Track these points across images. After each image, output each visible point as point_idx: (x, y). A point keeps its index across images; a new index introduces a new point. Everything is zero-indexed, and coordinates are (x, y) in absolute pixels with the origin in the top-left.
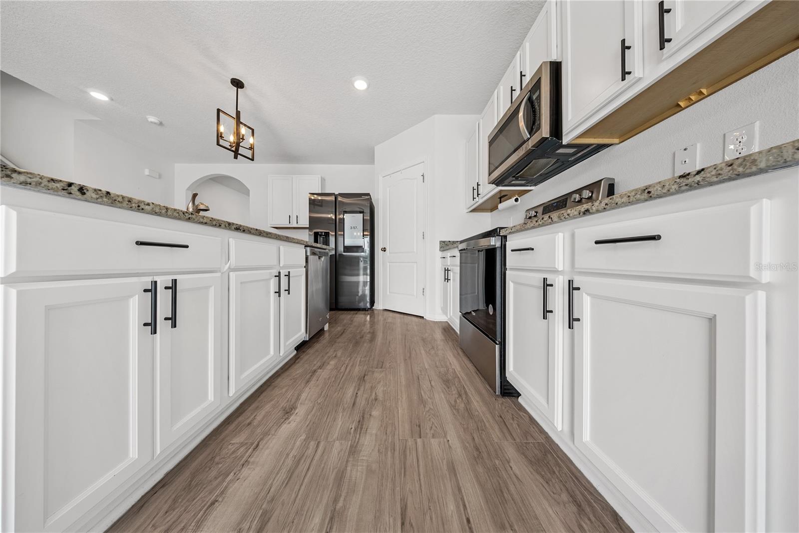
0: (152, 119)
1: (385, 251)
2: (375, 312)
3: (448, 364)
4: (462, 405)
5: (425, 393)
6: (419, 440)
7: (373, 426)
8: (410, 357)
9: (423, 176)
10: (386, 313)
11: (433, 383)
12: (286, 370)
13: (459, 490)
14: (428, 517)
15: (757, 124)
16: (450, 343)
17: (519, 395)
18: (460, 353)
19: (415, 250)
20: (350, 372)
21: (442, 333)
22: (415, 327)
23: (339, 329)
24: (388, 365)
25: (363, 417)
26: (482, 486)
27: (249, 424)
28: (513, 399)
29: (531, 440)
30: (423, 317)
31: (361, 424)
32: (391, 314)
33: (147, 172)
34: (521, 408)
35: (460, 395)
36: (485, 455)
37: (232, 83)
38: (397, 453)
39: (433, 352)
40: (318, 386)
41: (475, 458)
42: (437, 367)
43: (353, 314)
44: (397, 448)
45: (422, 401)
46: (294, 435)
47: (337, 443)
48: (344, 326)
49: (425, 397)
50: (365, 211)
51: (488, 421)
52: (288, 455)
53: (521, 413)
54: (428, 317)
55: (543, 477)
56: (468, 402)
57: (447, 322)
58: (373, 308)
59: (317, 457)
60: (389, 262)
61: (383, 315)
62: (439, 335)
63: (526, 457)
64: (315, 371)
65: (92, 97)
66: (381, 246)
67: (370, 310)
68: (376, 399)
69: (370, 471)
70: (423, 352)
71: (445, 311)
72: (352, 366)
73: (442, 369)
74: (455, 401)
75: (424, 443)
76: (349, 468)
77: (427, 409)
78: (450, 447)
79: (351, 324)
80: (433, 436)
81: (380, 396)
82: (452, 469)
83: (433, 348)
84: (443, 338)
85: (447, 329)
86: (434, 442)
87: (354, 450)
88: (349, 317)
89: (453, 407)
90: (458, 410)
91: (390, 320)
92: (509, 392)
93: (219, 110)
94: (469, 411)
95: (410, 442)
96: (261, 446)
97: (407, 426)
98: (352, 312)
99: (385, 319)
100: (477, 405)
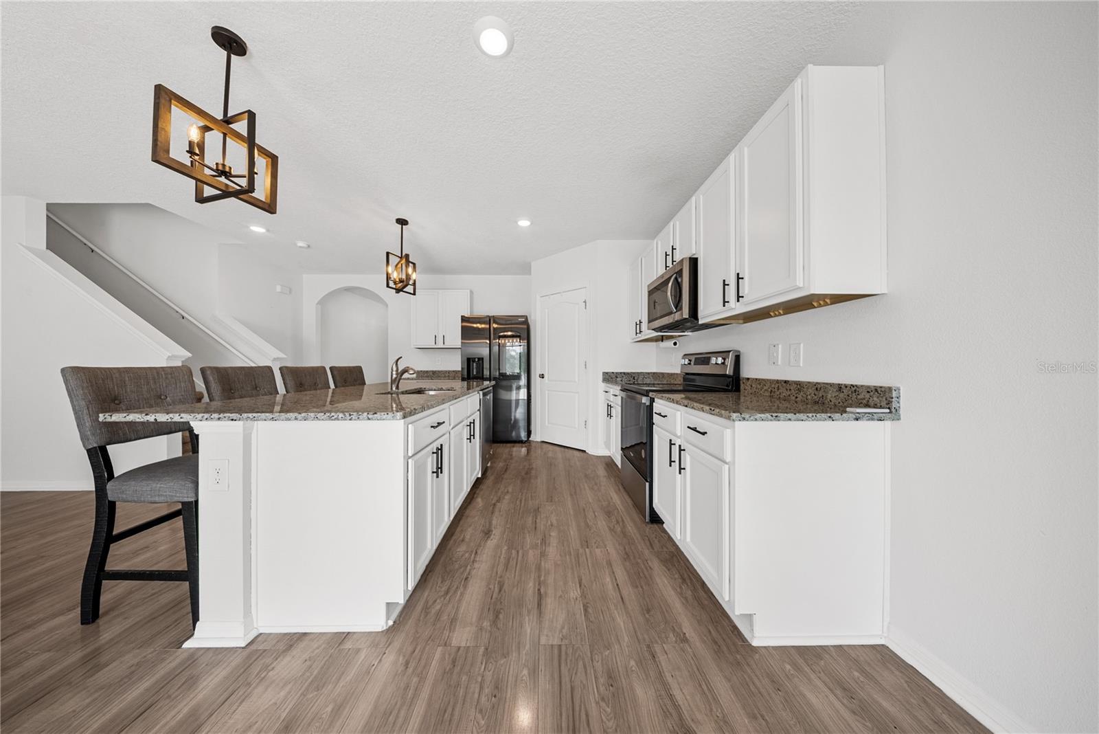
0: (300, 244)
1: (543, 378)
2: (533, 445)
3: (610, 498)
4: (619, 529)
5: (590, 521)
6: (587, 550)
7: (554, 542)
8: (575, 492)
9: (585, 302)
10: (545, 445)
11: (596, 514)
12: (470, 503)
13: (613, 573)
14: (594, 584)
15: (802, 345)
16: (612, 479)
17: (664, 523)
18: (621, 487)
19: (577, 380)
20: (525, 505)
21: (605, 468)
22: (578, 463)
23: (501, 464)
24: (557, 500)
25: (545, 537)
26: (627, 572)
27: (463, 541)
28: (660, 525)
29: (665, 549)
30: (585, 451)
31: (544, 541)
32: (551, 447)
33: (279, 289)
34: (665, 531)
35: (618, 522)
36: (632, 558)
37: (397, 222)
38: (573, 557)
39: (596, 488)
40: (502, 516)
41: (625, 559)
42: (600, 501)
43: (510, 448)
44: (572, 553)
45: (587, 525)
46: (498, 547)
47: (531, 551)
48: (505, 461)
49: (590, 524)
50: (522, 335)
51: (637, 539)
52: (500, 557)
53: (663, 534)
54: (591, 451)
55: (667, 567)
56: (624, 527)
57: (610, 456)
58: (530, 439)
59: (520, 558)
60: (548, 390)
61: (542, 449)
62: (601, 472)
63: (659, 558)
64: (494, 505)
65: (252, 232)
66: (538, 372)
67: (528, 441)
68: (552, 525)
69: (556, 565)
70: (587, 488)
71: (608, 445)
72: (525, 500)
73: (604, 503)
74: (614, 527)
75: (591, 552)
76: (543, 564)
77: (592, 531)
78: (608, 553)
79: (511, 459)
80: (597, 547)
81: (555, 522)
82: (610, 564)
83: (596, 484)
84: (606, 474)
85: (609, 463)
86: (598, 551)
87: (543, 554)
88: (507, 451)
89: (612, 530)
90: (615, 532)
91: (550, 455)
92: (656, 519)
93: (388, 254)
94: (624, 533)
95: (581, 551)
96: (479, 552)
97: (578, 542)
98: (509, 445)
99: (545, 454)
100: (631, 528)
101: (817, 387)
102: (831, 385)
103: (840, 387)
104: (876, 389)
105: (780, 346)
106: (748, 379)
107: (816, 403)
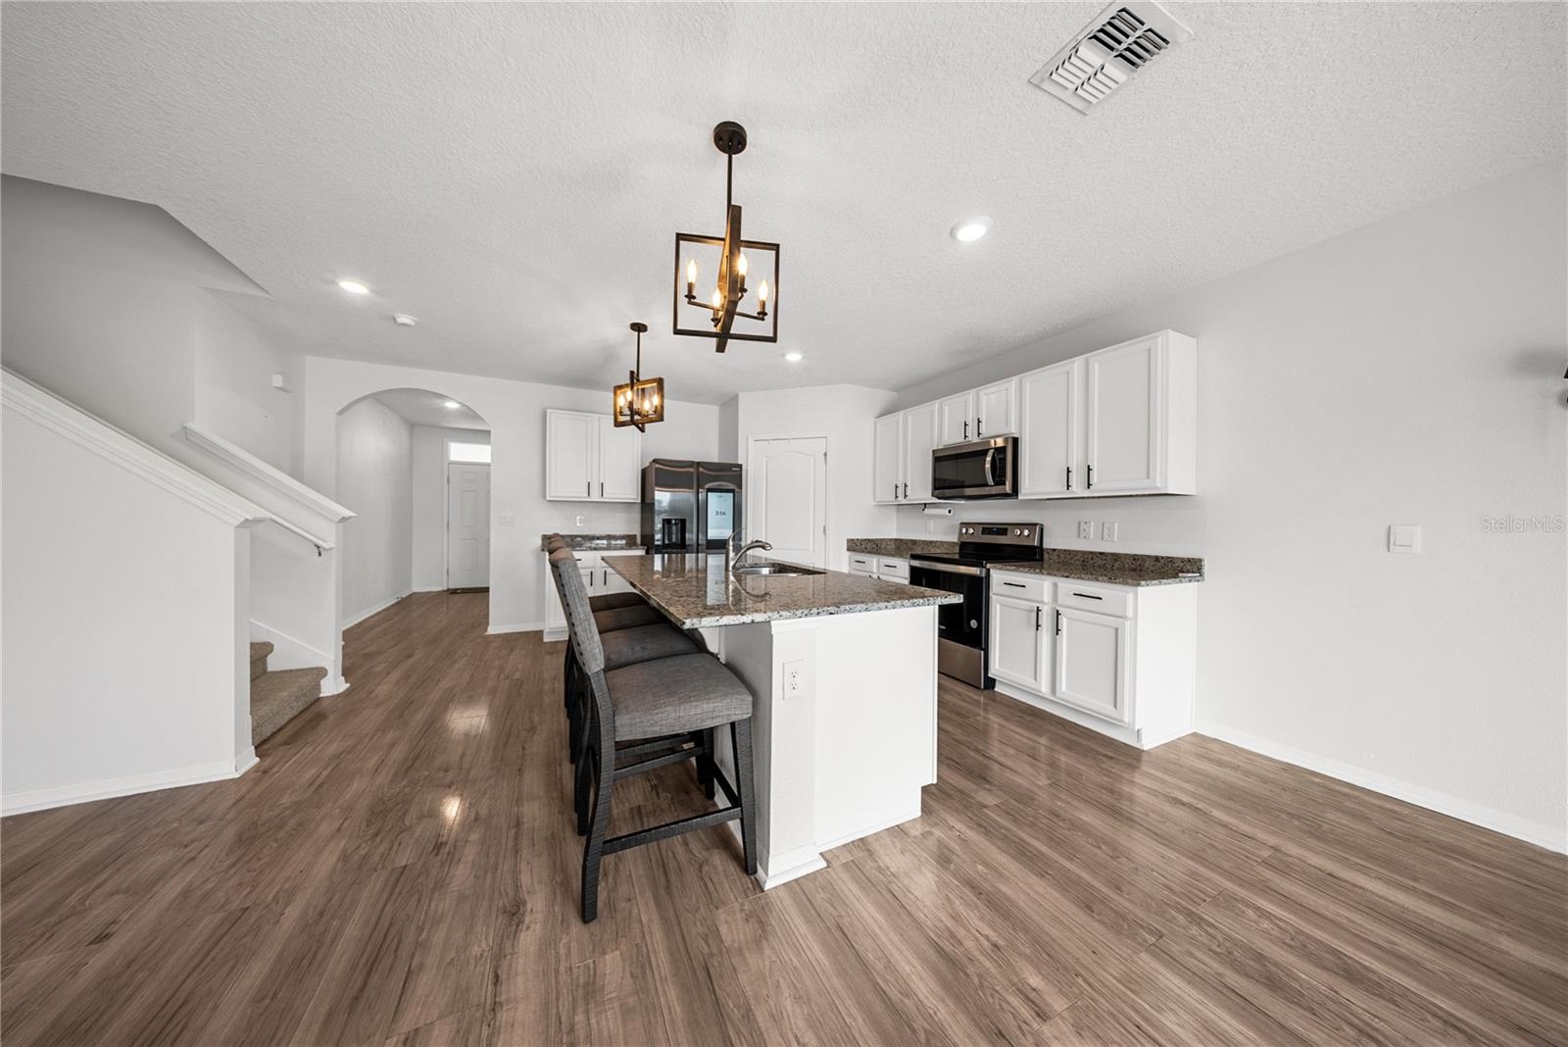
101: (1135, 558)
102: (1149, 556)
103: (1157, 559)
104: (1189, 560)
105: (1092, 524)
106: (1054, 550)
107: (1134, 570)
